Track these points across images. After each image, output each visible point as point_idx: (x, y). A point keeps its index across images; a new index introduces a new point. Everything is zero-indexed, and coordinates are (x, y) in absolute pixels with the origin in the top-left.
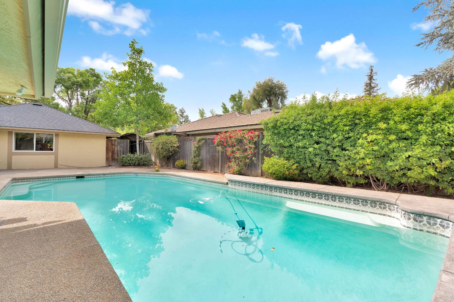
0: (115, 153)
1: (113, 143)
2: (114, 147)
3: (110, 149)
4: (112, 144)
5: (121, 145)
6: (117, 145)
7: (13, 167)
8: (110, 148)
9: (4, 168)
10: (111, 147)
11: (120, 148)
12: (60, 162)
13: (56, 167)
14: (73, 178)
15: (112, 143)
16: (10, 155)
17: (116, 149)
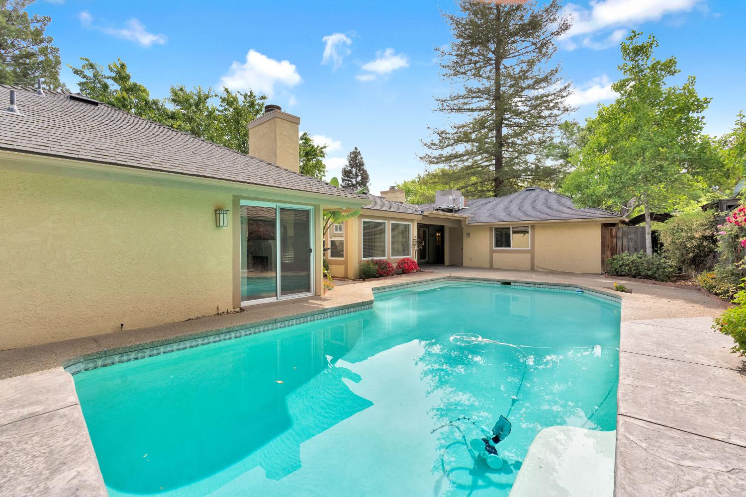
0: (618, 250)
1: (614, 234)
2: (615, 240)
3: (608, 245)
4: (612, 236)
5: (629, 237)
6: (621, 236)
7: (494, 266)
8: (608, 242)
9: (485, 266)
10: (609, 240)
11: (628, 242)
12: (536, 263)
13: (533, 269)
14: (498, 283)
15: (611, 233)
16: (492, 252)
17: (619, 243)
